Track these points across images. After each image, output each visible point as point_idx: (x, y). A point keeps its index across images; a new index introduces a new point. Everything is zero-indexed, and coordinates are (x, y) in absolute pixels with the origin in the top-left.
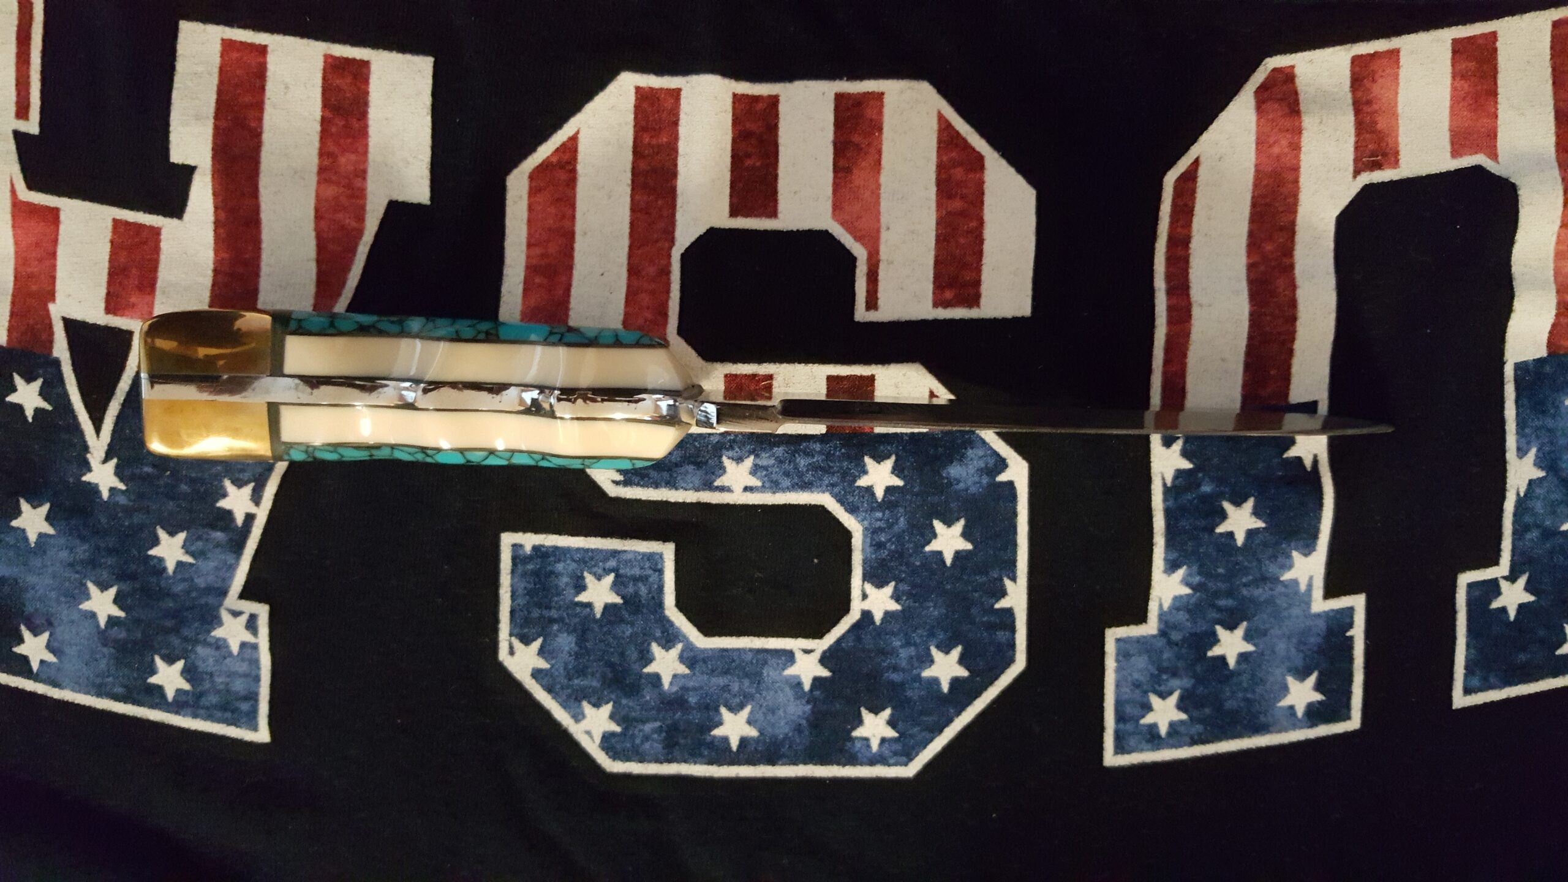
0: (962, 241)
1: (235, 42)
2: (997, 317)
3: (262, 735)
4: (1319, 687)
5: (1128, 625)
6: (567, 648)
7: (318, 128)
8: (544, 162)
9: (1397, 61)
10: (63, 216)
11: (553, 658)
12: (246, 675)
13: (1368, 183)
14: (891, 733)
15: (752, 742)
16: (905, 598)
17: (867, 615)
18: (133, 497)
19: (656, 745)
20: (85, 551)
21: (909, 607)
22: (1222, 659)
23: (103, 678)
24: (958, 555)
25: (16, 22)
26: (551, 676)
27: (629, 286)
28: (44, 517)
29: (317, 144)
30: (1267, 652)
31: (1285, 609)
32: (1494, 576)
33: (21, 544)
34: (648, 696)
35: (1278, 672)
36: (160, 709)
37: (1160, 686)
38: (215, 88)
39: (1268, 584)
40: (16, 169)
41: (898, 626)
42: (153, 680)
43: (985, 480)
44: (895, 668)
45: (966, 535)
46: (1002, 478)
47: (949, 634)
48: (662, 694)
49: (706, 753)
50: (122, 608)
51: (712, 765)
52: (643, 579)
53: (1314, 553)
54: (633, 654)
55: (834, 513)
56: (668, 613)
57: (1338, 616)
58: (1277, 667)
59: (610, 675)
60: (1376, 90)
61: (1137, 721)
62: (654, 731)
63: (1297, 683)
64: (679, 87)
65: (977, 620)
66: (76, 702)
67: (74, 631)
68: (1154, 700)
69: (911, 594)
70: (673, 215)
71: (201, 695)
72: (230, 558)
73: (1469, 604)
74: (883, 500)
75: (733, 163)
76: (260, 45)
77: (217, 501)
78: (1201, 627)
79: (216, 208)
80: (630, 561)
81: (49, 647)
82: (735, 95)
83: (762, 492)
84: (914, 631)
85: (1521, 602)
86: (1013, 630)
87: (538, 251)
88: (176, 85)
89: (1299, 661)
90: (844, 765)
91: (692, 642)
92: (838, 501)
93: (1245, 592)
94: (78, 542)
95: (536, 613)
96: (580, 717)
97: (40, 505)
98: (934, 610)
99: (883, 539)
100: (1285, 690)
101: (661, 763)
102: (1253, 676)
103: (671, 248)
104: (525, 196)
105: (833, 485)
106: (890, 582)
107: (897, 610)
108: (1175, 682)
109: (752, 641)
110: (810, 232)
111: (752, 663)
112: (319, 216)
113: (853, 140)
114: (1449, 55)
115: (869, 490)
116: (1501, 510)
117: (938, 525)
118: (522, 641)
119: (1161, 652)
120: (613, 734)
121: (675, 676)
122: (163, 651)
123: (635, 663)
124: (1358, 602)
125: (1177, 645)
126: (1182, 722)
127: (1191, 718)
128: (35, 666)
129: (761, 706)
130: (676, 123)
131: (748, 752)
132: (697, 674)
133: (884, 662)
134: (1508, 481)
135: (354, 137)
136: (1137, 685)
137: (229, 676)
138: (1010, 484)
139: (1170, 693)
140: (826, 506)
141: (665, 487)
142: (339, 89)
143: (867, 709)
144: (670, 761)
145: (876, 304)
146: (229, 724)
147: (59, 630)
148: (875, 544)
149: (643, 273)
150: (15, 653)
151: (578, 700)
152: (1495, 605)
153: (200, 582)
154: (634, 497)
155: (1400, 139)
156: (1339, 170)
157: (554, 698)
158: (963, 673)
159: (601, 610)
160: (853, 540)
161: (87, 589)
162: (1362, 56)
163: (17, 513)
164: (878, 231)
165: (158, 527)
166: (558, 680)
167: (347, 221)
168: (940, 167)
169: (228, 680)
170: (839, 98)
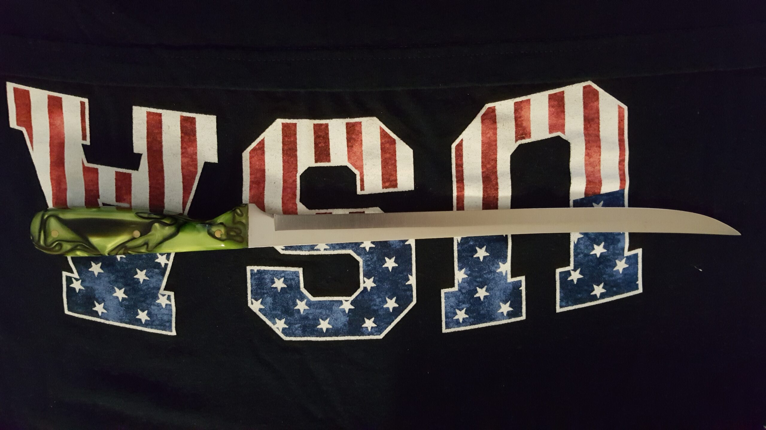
0: (390, 167)
1: (151, 112)
2: (403, 191)
3: (174, 333)
4: (511, 306)
5: (448, 288)
6: (270, 302)
7: (180, 140)
8: (254, 148)
9: (530, 103)
10: (99, 171)
11: (265, 305)
12: (167, 314)
13: (520, 144)
14: (374, 325)
15: (330, 330)
16: (377, 282)
17: (365, 288)
18: (128, 260)
19: (299, 331)
20: (113, 277)
21: (379, 285)
22: (479, 298)
23: (122, 317)
24: (393, 268)
25: (80, 109)
26: (265, 310)
27: (283, 187)
28: (100, 267)
29: (180, 145)
30: (493, 295)
31: (498, 282)
32: (568, 270)
33: (93, 276)
34: (296, 316)
35: (497, 301)
36: (140, 326)
37: (459, 307)
38: (146, 128)
39: (493, 274)
40: (83, 156)
41: (375, 292)
42: (138, 317)
43: (402, 244)
44: (375, 305)
45: (395, 262)
46: (407, 243)
47: (392, 293)
48: (301, 316)
49: (316, 334)
50: (126, 295)
51: (318, 337)
52: (293, 279)
53: (507, 263)
54: (291, 303)
55: (353, 256)
56: (301, 290)
57: (516, 283)
58: (497, 300)
59: (284, 310)
60: (523, 113)
61: (453, 318)
62: (299, 327)
63: (504, 305)
64: (296, 122)
65: (400, 288)
66: (114, 325)
67: (111, 303)
68: (458, 311)
69: (379, 281)
70: (297, 163)
71: (154, 321)
72: (161, 278)
73: (560, 279)
74: (369, 251)
75: (315, 146)
76: (159, 113)
77: (155, 260)
78: (472, 288)
79: (149, 167)
80: (289, 274)
81: (104, 308)
82: (314, 124)
83: (330, 250)
84: (381, 293)
85: (578, 278)
86: (412, 291)
87: (253, 176)
88: (133, 128)
89: (504, 298)
90: (360, 336)
91: (309, 299)
92: (354, 252)
93: (485, 276)
94: (111, 275)
95: (259, 291)
96: (275, 323)
97: (98, 263)
98: (386, 286)
99: (369, 263)
100: (500, 307)
101: (302, 337)
102: (489, 303)
103: (296, 174)
104: (249, 159)
105: (353, 247)
106: (372, 277)
107: (375, 286)
108: (464, 306)
109: (329, 298)
110: (341, 167)
111: (329, 305)
112: (183, 168)
113: (353, 137)
114: (547, 100)
115: (364, 248)
116: (569, 248)
117: (387, 259)
118: (255, 300)
119: (459, 296)
120: (286, 328)
121: (305, 310)
122: (141, 308)
123: (291, 306)
124: (523, 279)
125: (464, 293)
126: (466, 318)
127: (470, 317)
128: (100, 314)
129: (333, 318)
130: (295, 134)
131: (329, 333)
132: (312, 309)
133: (371, 303)
134: (571, 238)
135: (192, 142)
136: (452, 307)
137: (162, 315)
138: (410, 245)
139: (463, 309)
140: (351, 254)
141: (299, 250)
142: (186, 127)
143: (366, 318)
144: (304, 336)
145: (364, 189)
146: (163, 330)
147: (106, 303)
148: (366, 264)
149: (288, 182)
150: (93, 310)
151: (274, 318)
152: (569, 279)
153: (151, 286)
154: (289, 254)
155: (531, 129)
156: (511, 140)
157: (266, 318)
158: (397, 305)
159: (280, 289)
160: (360, 264)
161: (115, 289)
162: (517, 102)
163: (91, 266)
164: (363, 165)
165: (137, 269)
166: (267, 312)
167: (192, 169)
168: (382, 144)
169: (162, 316)
170: (347, 124)
